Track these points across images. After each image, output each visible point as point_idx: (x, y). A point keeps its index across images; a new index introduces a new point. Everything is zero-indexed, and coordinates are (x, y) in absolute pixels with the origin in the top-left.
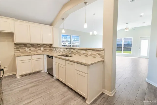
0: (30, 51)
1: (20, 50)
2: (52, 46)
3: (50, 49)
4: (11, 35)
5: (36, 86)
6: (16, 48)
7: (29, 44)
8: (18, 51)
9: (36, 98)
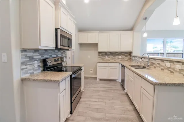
0: (109, 59)
1: (102, 57)
2: (131, 55)
3: (129, 58)
4: (96, 45)
5: (106, 91)
6: (99, 56)
7: (109, 52)
8: (100, 58)
9: (101, 101)
